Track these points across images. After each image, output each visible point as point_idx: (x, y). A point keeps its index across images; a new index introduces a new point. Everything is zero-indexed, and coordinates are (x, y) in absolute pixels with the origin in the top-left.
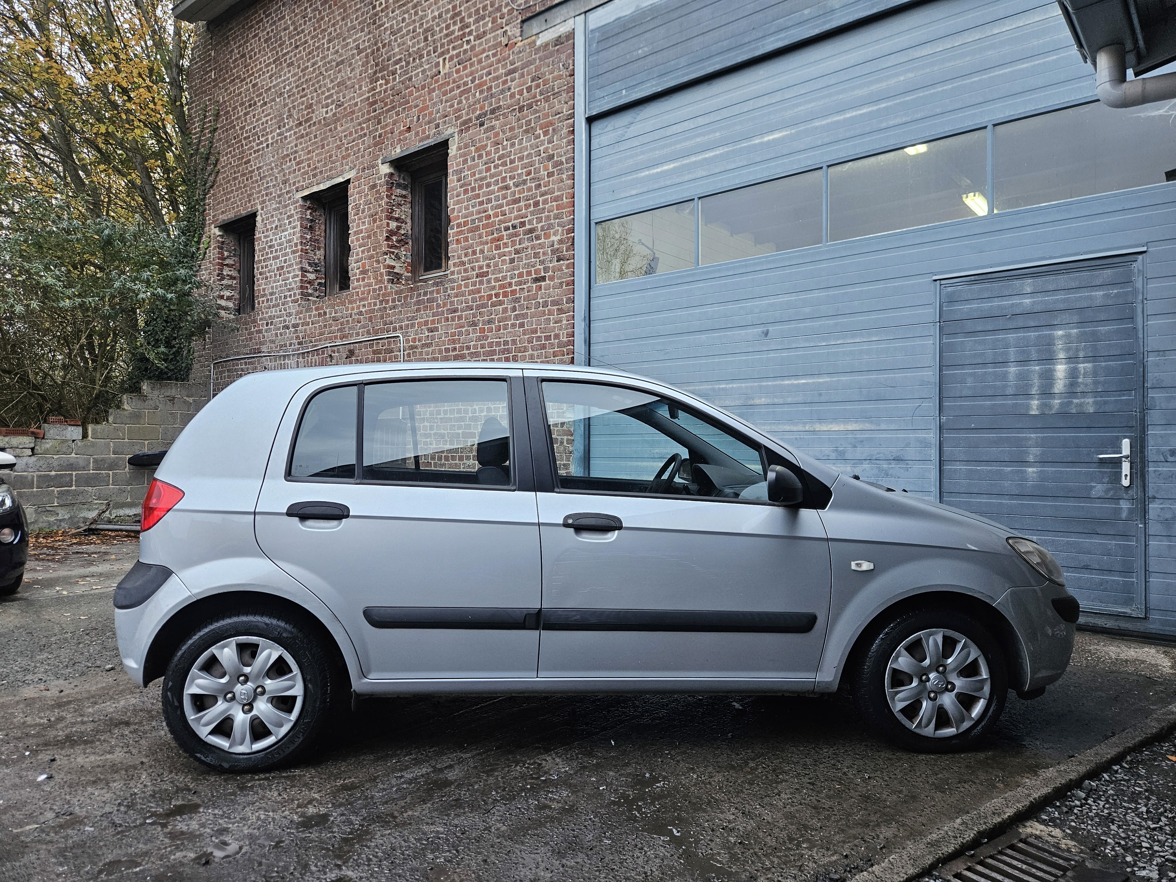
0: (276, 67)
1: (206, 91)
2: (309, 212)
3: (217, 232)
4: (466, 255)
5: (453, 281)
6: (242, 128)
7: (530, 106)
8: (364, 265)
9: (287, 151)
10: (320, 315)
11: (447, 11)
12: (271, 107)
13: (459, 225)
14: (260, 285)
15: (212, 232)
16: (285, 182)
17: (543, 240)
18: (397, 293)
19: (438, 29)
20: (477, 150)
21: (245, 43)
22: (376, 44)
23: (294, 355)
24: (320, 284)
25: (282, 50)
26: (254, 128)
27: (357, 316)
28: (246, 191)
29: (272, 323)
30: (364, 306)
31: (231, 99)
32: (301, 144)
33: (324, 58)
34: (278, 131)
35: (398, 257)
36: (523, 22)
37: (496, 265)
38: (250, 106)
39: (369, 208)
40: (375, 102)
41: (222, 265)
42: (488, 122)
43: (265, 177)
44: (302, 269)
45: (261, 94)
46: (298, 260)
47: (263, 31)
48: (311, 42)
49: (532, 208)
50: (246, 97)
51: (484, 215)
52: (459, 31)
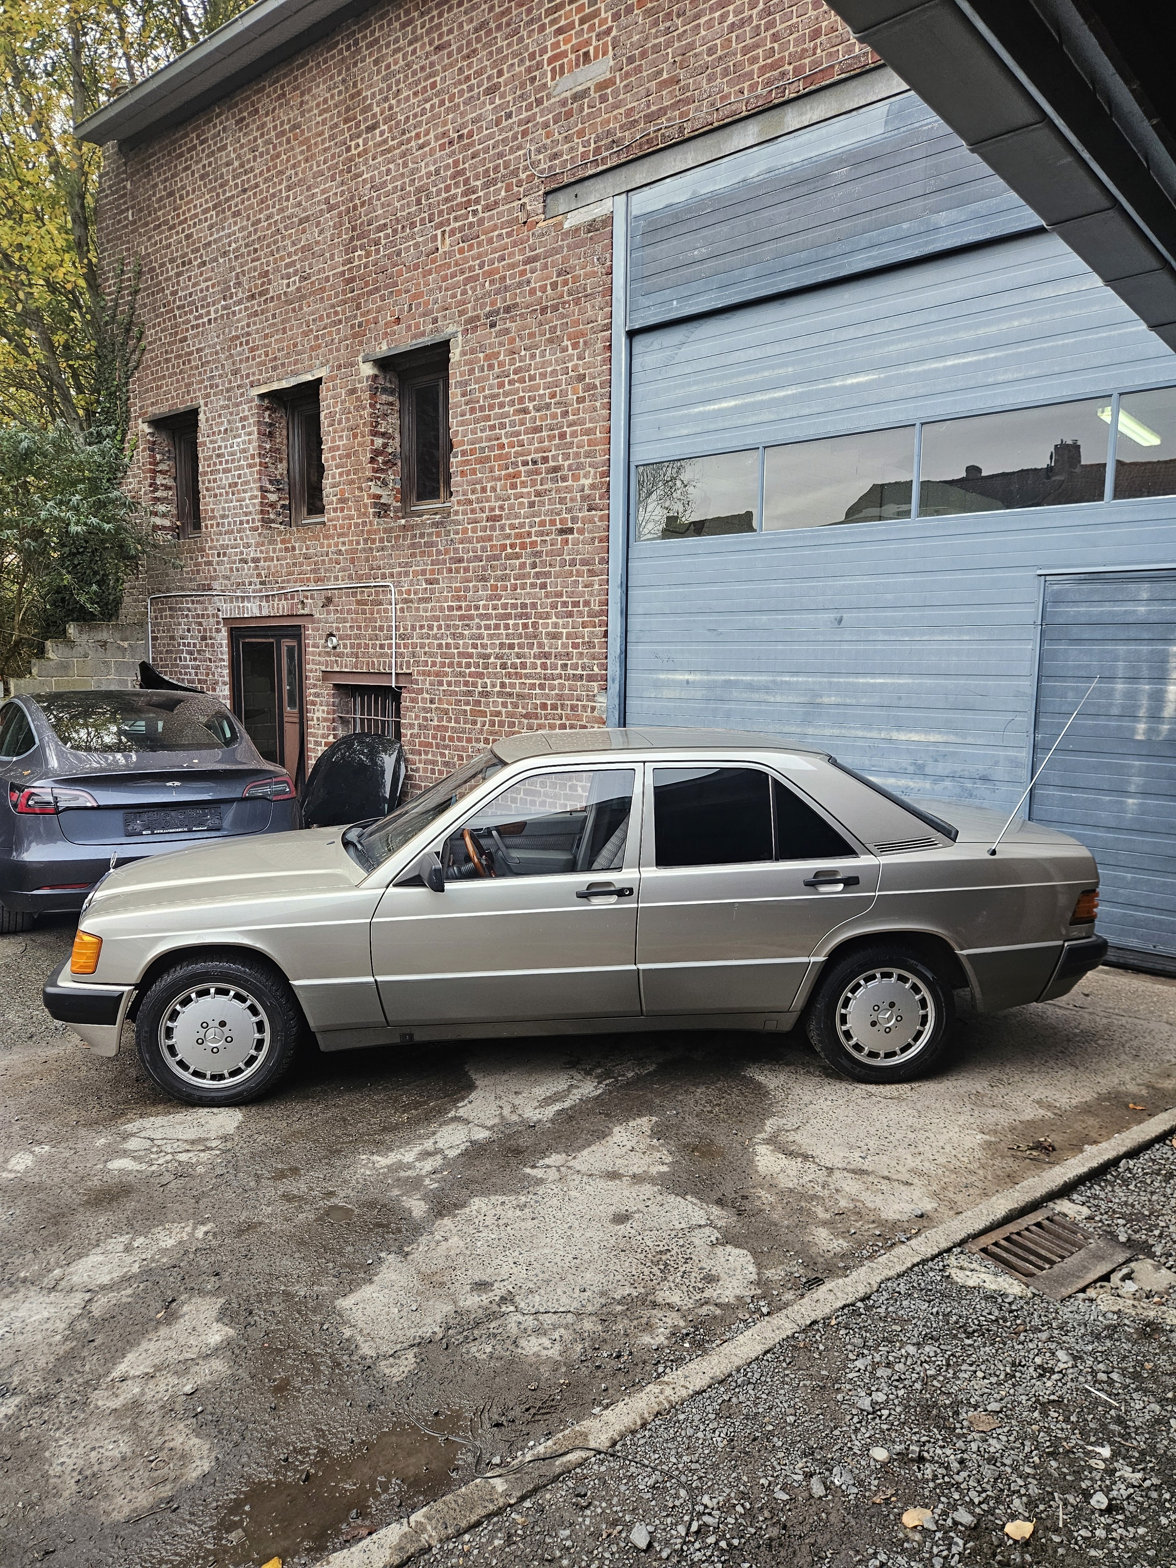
0: (217, 216)
1: (121, 236)
2: (267, 413)
3: (147, 429)
4: (473, 492)
5: (458, 523)
6: (174, 293)
7: (555, 308)
8: (342, 491)
9: (236, 331)
10: (287, 549)
11: (447, 167)
12: (213, 268)
13: (464, 453)
14: (207, 503)
15: (140, 428)
16: (235, 372)
17: (570, 482)
18: (385, 531)
19: (434, 189)
20: (487, 358)
21: (173, 176)
22: (352, 200)
23: (254, 597)
24: (283, 506)
25: (224, 192)
26: (191, 295)
27: (336, 556)
28: (183, 378)
29: (225, 554)
30: (344, 543)
31: (157, 251)
32: (255, 324)
33: (282, 210)
34: (223, 303)
35: (385, 484)
36: (547, 194)
37: (512, 507)
38: (184, 264)
39: (348, 419)
40: (352, 280)
41: (154, 472)
42: (502, 322)
43: (208, 362)
44: (263, 490)
45: (197, 250)
46: (256, 476)
47: (197, 162)
48: (263, 186)
49: (557, 441)
50: (177, 251)
51: (496, 443)
52: (462, 196)
